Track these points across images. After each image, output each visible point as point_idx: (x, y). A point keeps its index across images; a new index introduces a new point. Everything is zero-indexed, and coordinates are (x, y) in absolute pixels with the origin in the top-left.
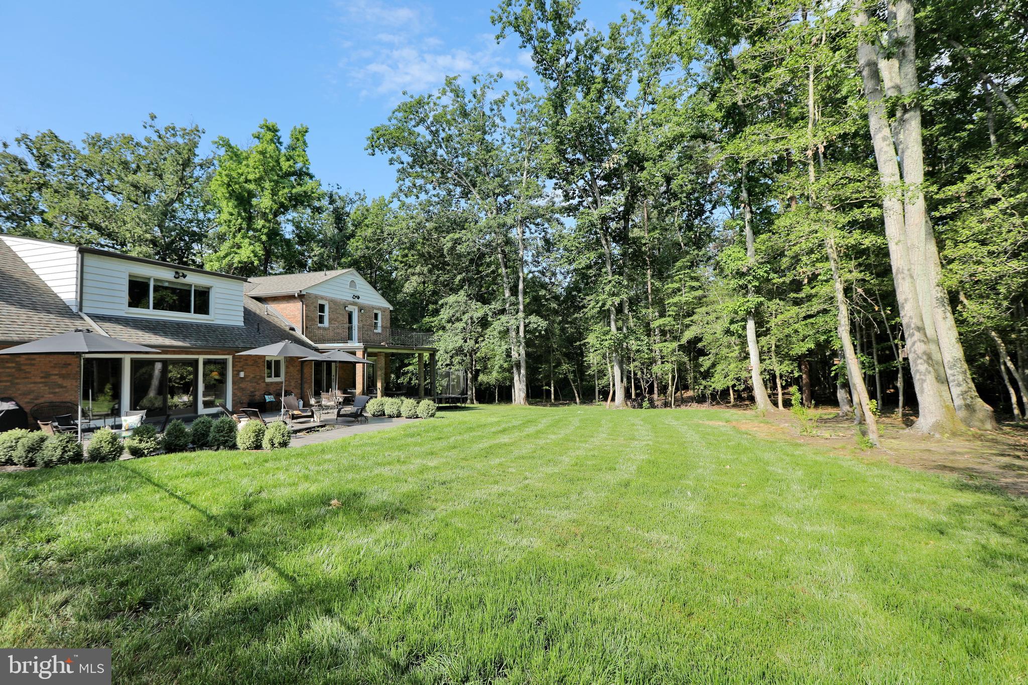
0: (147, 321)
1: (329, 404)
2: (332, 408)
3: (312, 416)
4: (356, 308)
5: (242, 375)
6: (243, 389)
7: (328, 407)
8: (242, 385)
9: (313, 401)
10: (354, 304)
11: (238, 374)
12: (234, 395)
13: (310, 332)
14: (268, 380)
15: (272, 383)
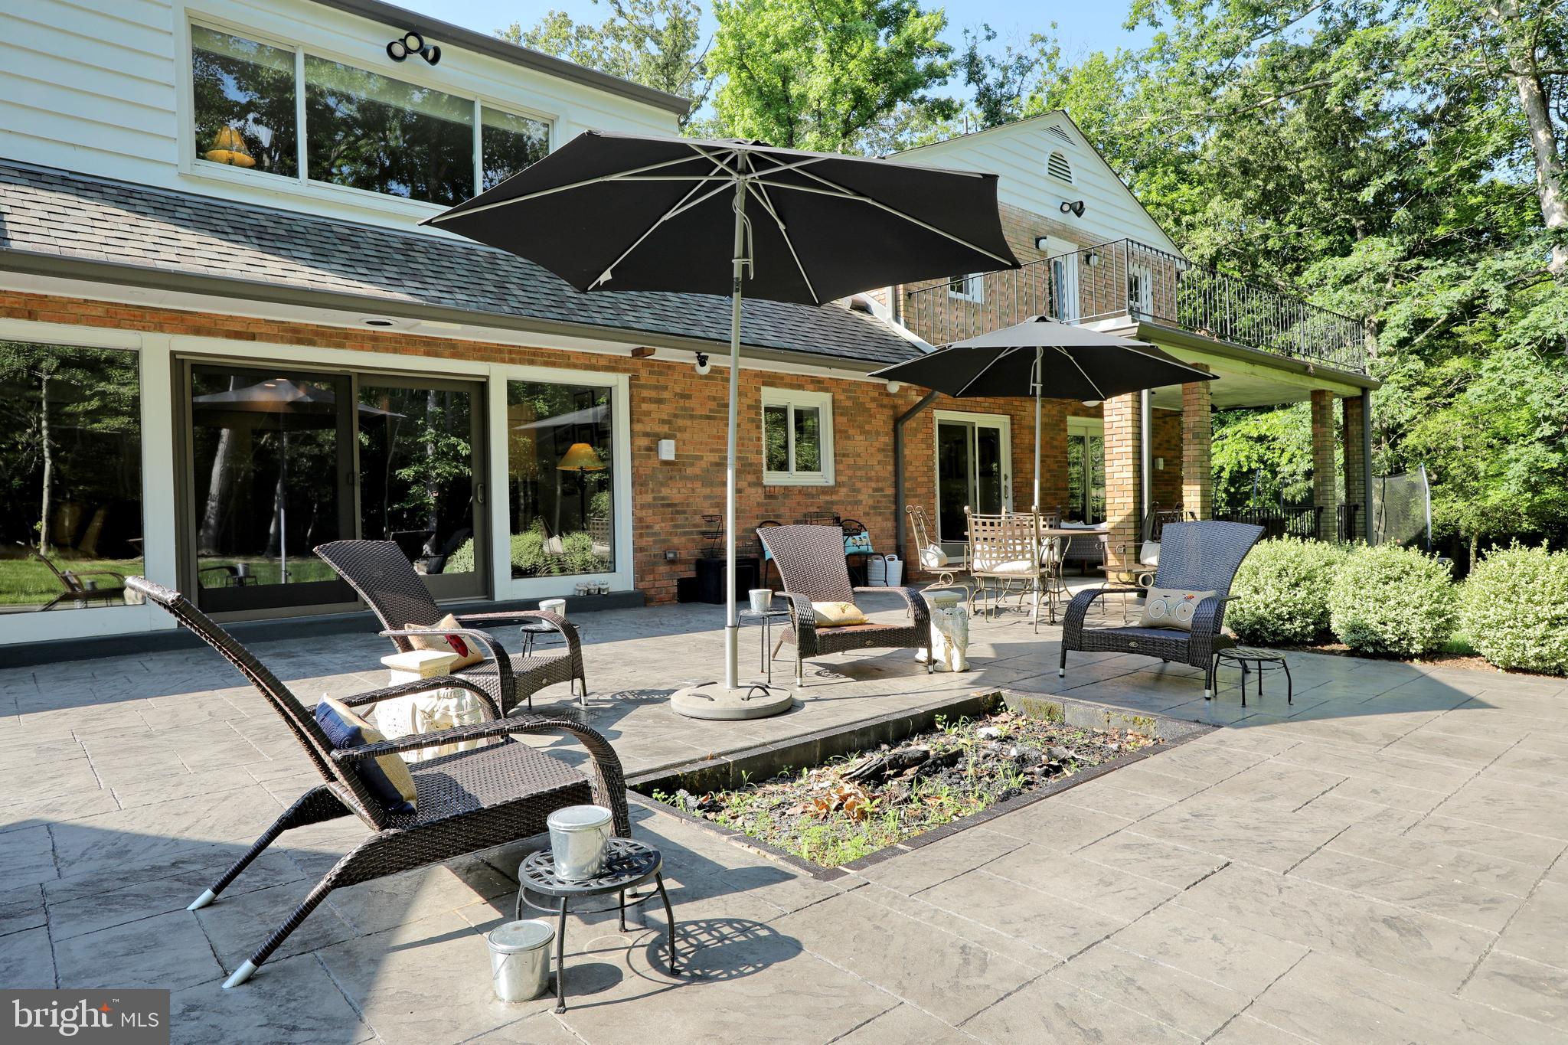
0: (278, 217)
1: (1004, 568)
2: (1020, 585)
3: (918, 635)
4: (1072, 247)
5: (667, 450)
6: (673, 509)
7: (996, 585)
8: (673, 493)
9: (931, 558)
10: (1065, 233)
11: (653, 449)
12: (641, 527)
13: (920, 315)
14: (773, 478)
15: (787, 490)
